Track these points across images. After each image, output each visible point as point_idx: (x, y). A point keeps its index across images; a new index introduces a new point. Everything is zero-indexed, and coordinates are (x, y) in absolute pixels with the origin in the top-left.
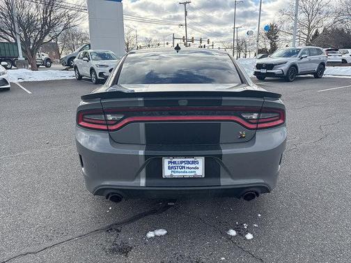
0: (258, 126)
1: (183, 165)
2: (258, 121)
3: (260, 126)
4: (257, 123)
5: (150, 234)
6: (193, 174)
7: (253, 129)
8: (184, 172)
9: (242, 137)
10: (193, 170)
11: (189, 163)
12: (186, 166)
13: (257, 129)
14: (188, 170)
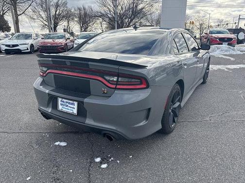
0: (117, 87)
1: (67, 104)
2: (117, 83)
3: (118, 87)
4: (117, 85)
5: (57, 143)
6: (72, 111)
7: (113, 88)
8: (67, 109)
9: (104, 93)
10: (72, 109)
11: (70, 103)
12: (69, 105)
13: (115, 88)
14: (69, 108)
